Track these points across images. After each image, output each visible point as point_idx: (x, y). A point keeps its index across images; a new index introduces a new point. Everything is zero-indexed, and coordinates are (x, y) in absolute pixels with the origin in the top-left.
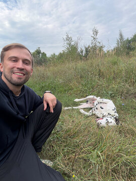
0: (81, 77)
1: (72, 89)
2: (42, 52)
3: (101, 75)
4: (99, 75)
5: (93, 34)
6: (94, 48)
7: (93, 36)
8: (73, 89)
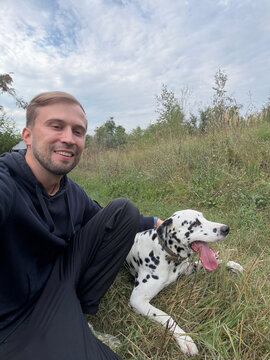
0: (191, 167)
1: (171, 192)
2: (117, 125)
3: (234, 160)
4: (230, 160)
5: (217, 83)
6: (219, 111)
7: (216, 86)
8: (173, 191)
